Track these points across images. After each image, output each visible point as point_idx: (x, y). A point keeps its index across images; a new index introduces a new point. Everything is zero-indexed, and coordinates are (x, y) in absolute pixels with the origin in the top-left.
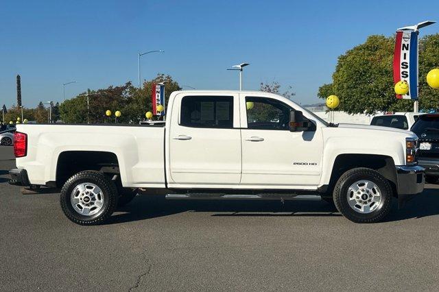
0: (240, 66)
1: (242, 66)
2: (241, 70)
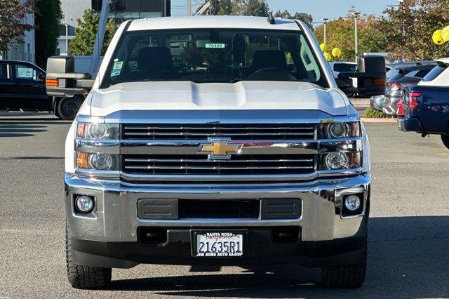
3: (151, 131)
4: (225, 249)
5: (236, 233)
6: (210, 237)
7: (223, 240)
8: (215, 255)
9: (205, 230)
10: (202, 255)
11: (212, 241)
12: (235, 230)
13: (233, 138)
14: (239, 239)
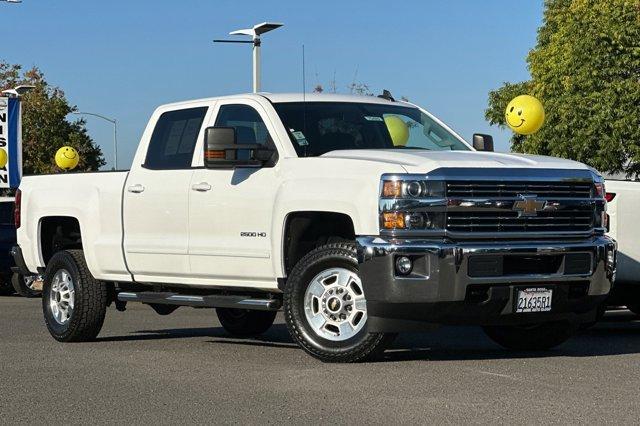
0: (251, 32)
1: (259, 31)
2: (257, 43)
3: (474, 188)
4: (538, 304)
5: (548, 288)
6: (528, 293)
7: (537, 295)
8: (529, 310)
9: (524, 286)
10: (520, 311)
11: (529, 297)
12: (547, 285)
13: (539, 195)
14: (549, 294)
